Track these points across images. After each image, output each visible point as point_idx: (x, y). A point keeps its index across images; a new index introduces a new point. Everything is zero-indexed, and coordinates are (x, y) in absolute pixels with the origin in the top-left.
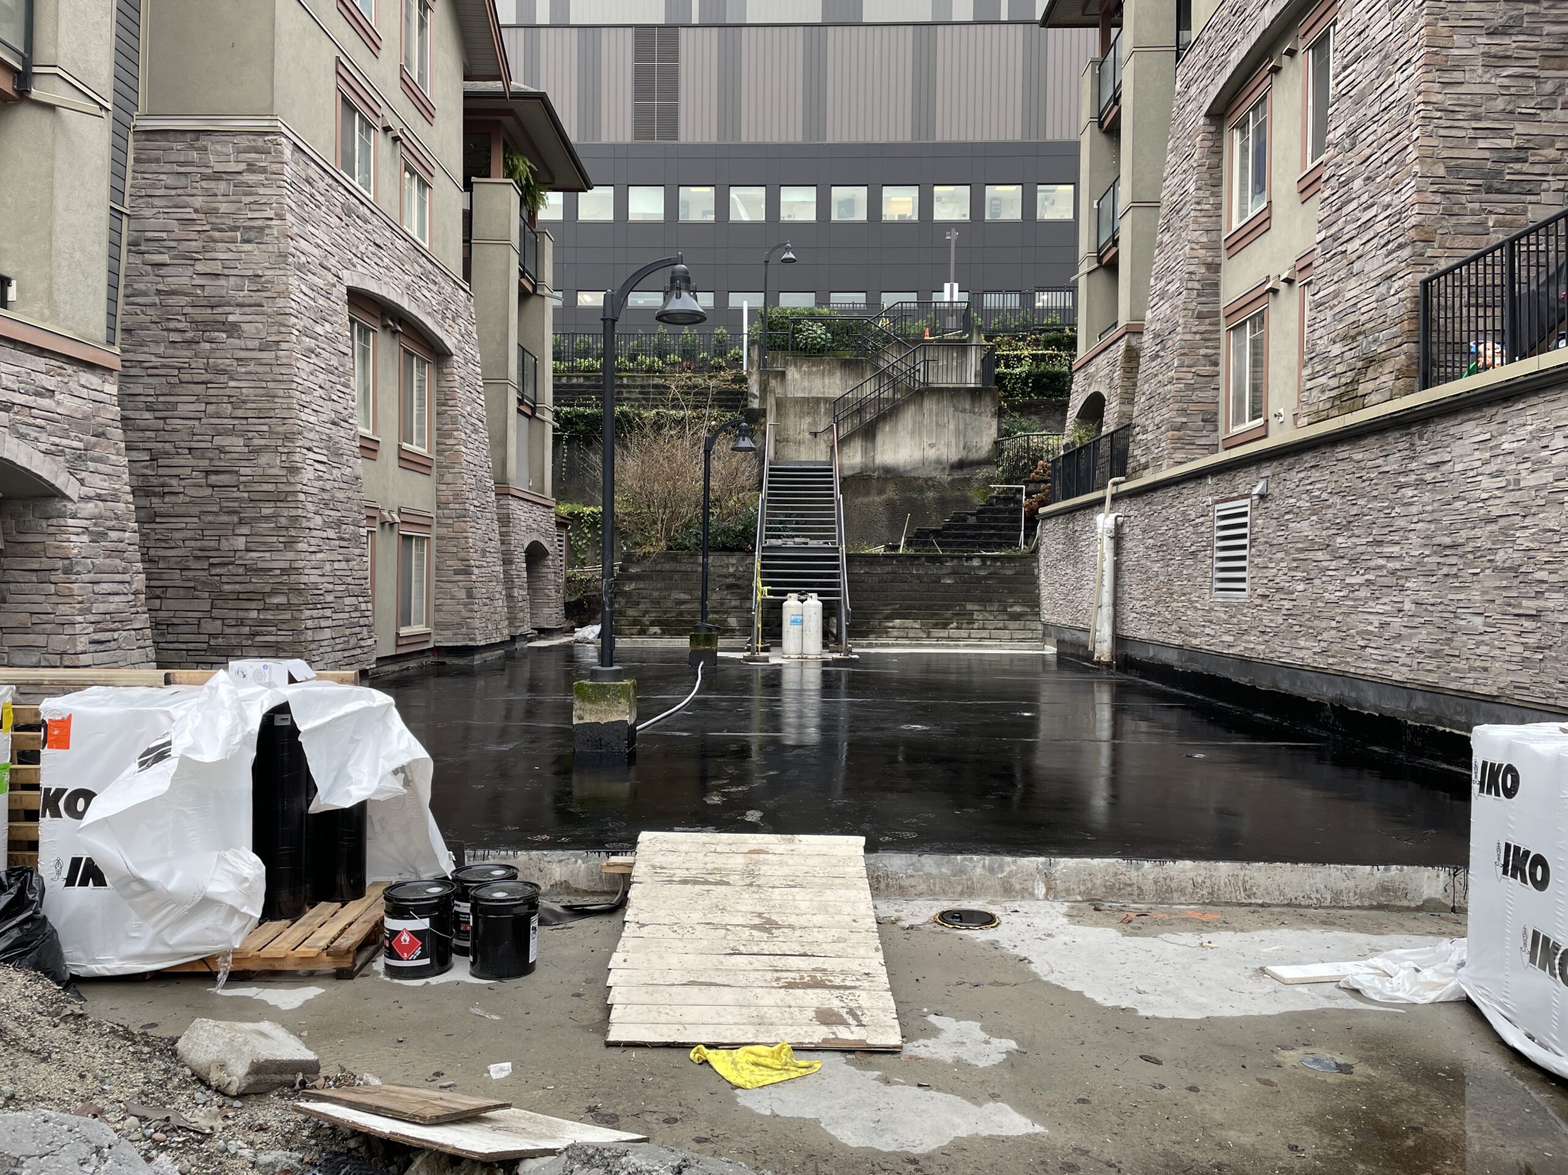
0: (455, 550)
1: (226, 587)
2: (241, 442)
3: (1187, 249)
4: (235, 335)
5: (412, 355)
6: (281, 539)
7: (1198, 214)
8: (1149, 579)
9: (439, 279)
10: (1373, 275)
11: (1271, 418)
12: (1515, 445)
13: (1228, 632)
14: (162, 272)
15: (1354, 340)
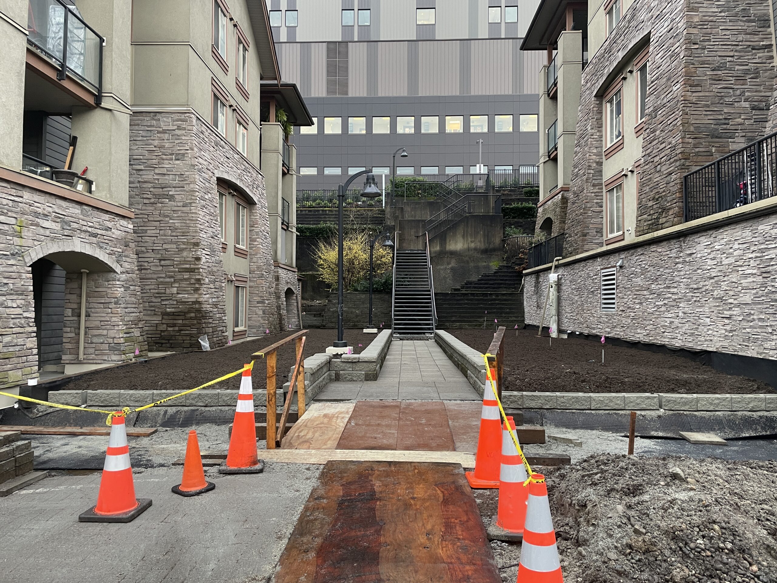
0: (257, 292)
1: (168, 310)
2: (175, 246)
3: (588, 155)
4: (172, 200)
5: (240, 205)
6: (192, 289)
7: (592, 140)
8: (573, 303)
9: (251, 171)
10: (665, 173)
11: (625, 231)
12: (720, 247)
13: (608, 327)
14: (140, 173)
15: (657, 200)
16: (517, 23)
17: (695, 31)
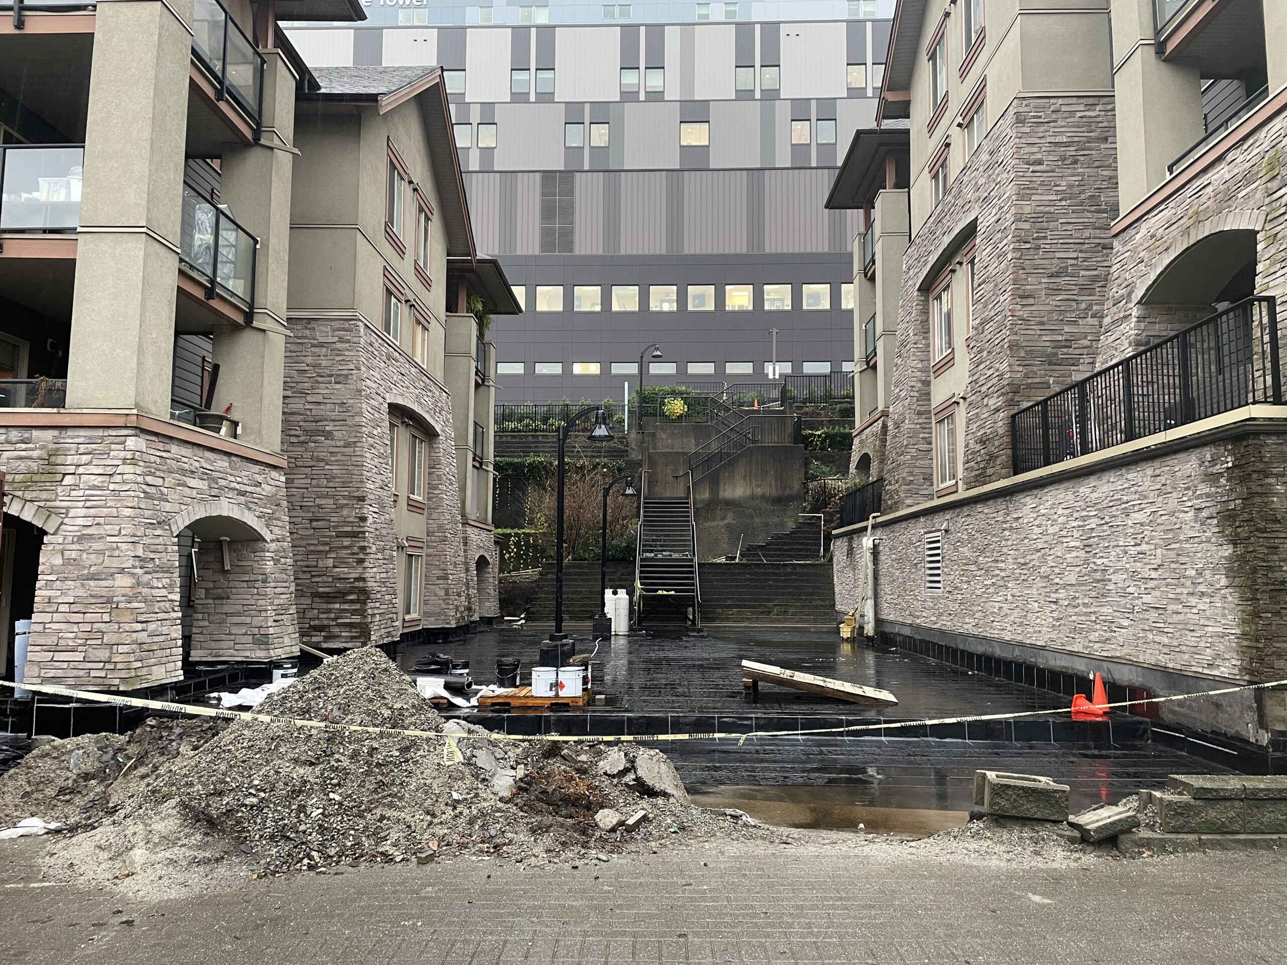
0: (438, 563)
1: (321, 590)
2: (331, 501)
3: (911, 370)
4: (330, 438)
5: (416, 437)
6: (354, 560)
7: (915, 350)
8: (894, 581)
9: (433, 388)
10: (992, 408)
12: (1045, 511)
13: (933, 615)
15: (985, 443)
16: (835, 144)
17: (1026, 226)
